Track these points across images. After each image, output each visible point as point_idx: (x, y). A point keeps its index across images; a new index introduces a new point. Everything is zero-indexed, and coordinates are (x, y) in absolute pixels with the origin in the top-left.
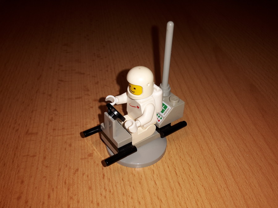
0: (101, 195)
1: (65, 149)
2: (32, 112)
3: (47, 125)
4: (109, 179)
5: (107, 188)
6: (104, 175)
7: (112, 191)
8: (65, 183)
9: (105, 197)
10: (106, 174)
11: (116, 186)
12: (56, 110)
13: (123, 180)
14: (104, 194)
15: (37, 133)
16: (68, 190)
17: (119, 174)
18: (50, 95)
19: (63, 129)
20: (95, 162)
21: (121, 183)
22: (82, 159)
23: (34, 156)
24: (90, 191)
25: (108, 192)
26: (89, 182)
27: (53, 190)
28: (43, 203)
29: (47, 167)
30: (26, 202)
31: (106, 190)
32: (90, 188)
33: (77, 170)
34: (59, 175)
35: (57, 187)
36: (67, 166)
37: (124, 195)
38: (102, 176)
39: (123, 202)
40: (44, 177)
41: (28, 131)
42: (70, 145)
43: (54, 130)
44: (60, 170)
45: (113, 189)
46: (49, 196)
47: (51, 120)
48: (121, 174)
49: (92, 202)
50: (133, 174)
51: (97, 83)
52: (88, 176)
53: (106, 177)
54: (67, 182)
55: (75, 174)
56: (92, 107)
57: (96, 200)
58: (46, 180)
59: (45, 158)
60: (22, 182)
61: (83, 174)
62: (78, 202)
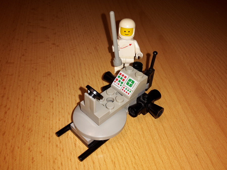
0: (55, 94)
1: (33, 71)
2: (10, 51)
3: (20, 58)
4: (61, 87)
5: (59, 91)
6: (57, 85)
7: (62, 92)
8: (33, 89)
9: (58, 95)
10: (59, 84)
11: (65, 90)
12: (26, 49)
13: (69, 87)
14: (57, 93)
15: (13, 63)
16: (35, 92)
17: (67, 84)
18: (22, 41)
19: (31, 60)
20: (52, 78)
21: (68, 89)
22: (43, 77)
23: (12, 75)
24: (49, 93)
25: (60, 93)
26: (48, 88)
27: (25, 92)
28: (19, 99)
29: (21, 81)
30: (8, 98)
31: (58, 92)
32: (49, 91)
33: (40, 82)
34: (28, 85)
35: (27, 91)
36: (33, 80)
37: (69, 94)
38: (56, 85)
39: (69, 98)
40: (19, 86)
41: (7, 61)
42: (36, 69)
43: (25, 61)
44: (29, 82)
45: (63, 91)
46: (22, 95)
47: (23, 55)
48: (68, 84)
49: (50, 98)
50: (76, 84)
51: (55, 33)
52: (47, 85)
53: (59, 86)
54: (34, 88)
55: (39, 84)
56: (51, 48)
57: (52, 97)
58: (20, 87)
59: (19, 76)
60: (5, 88)
61: (44, 84)
62: (41, 98)
